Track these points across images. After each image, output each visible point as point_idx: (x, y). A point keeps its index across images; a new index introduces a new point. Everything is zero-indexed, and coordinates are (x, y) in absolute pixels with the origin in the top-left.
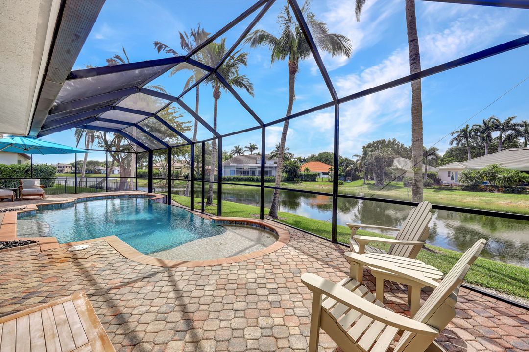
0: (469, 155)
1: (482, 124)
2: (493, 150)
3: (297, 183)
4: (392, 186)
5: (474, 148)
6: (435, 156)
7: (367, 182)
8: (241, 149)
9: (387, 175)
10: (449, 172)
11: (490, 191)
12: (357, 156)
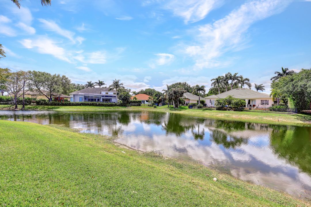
0: (219, 92)
1: (225, 76)
2: (229, 89)
3: (128, 107)
4: (182, 108)
5: (221, 88)
6: (204, 90)
7: (170, 106)
8: (92, 84)
9: (180, 102)
10: (210, 100)
11: (229, 110)
12: (165, 90)
